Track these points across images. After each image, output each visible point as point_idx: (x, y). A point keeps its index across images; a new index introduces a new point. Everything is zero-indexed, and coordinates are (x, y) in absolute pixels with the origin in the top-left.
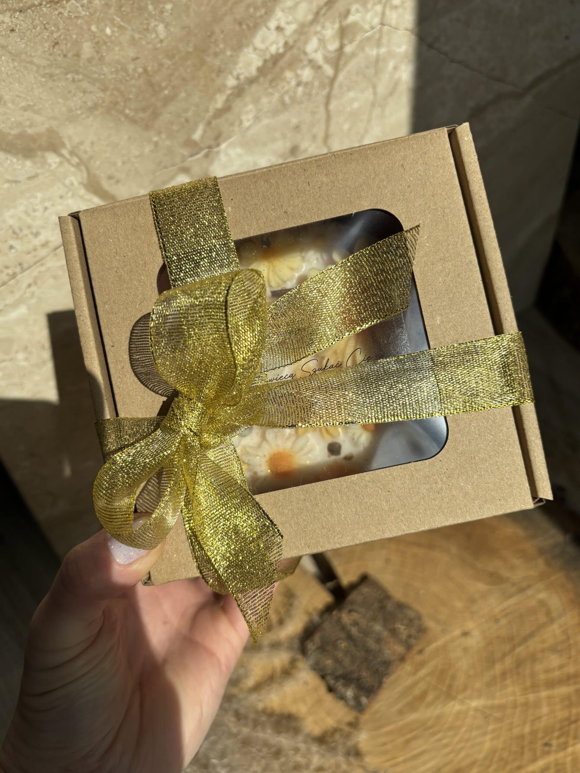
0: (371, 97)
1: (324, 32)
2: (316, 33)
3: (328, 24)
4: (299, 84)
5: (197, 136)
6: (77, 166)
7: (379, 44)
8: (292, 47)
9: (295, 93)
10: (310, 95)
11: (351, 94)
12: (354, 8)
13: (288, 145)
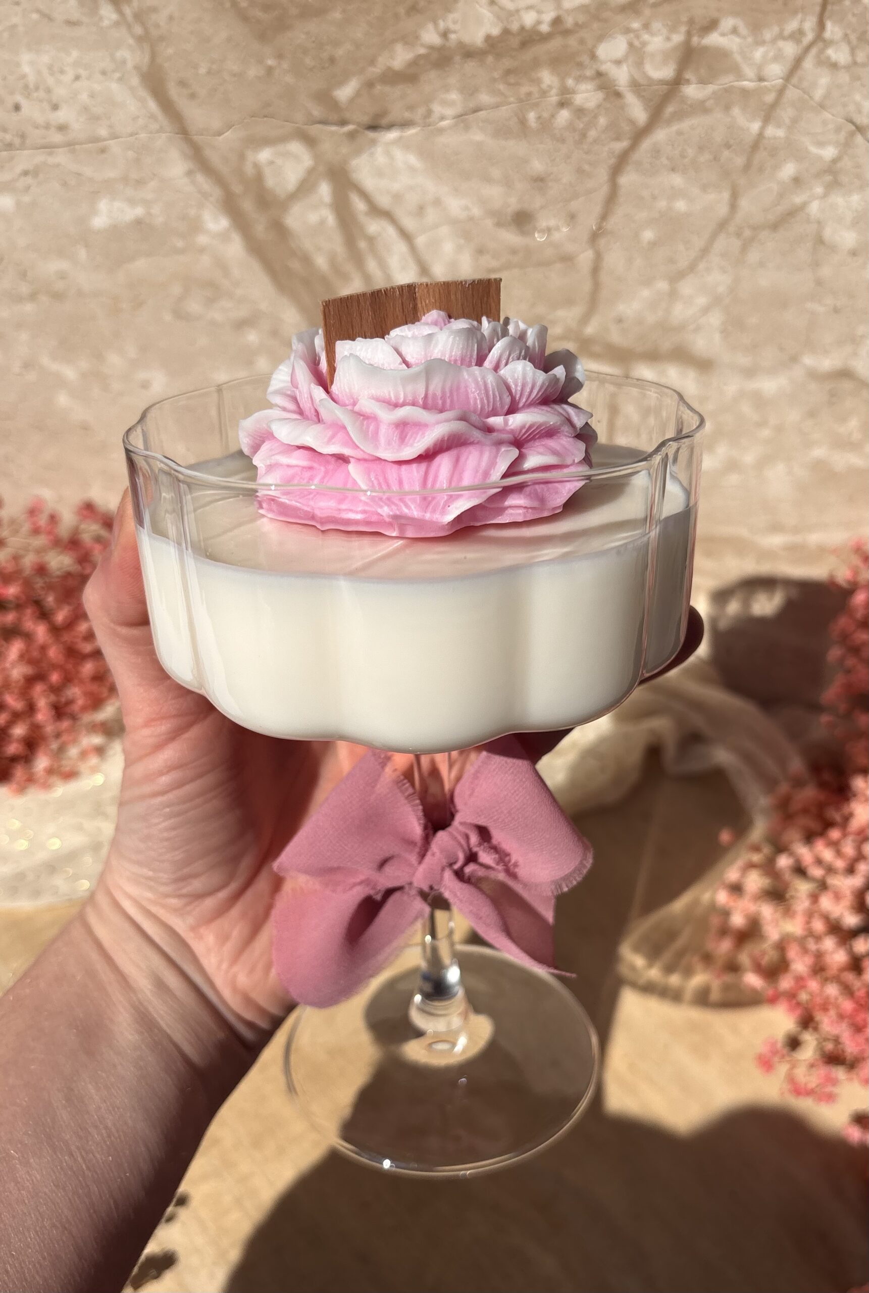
0: (723, 210)
1: (646, 37)
2: (627, 31)
3: (656, 25)
4: (562, 104)
5: (344, 93)
6: (140, 40)
7: (769, 115)
8: (567, 33)
9: (553, 116)
10: (584, 135)
11: (677, 180)
12: (727, 23)
13: (513, 204)
